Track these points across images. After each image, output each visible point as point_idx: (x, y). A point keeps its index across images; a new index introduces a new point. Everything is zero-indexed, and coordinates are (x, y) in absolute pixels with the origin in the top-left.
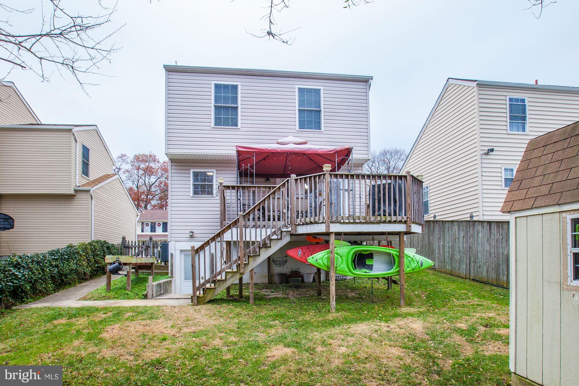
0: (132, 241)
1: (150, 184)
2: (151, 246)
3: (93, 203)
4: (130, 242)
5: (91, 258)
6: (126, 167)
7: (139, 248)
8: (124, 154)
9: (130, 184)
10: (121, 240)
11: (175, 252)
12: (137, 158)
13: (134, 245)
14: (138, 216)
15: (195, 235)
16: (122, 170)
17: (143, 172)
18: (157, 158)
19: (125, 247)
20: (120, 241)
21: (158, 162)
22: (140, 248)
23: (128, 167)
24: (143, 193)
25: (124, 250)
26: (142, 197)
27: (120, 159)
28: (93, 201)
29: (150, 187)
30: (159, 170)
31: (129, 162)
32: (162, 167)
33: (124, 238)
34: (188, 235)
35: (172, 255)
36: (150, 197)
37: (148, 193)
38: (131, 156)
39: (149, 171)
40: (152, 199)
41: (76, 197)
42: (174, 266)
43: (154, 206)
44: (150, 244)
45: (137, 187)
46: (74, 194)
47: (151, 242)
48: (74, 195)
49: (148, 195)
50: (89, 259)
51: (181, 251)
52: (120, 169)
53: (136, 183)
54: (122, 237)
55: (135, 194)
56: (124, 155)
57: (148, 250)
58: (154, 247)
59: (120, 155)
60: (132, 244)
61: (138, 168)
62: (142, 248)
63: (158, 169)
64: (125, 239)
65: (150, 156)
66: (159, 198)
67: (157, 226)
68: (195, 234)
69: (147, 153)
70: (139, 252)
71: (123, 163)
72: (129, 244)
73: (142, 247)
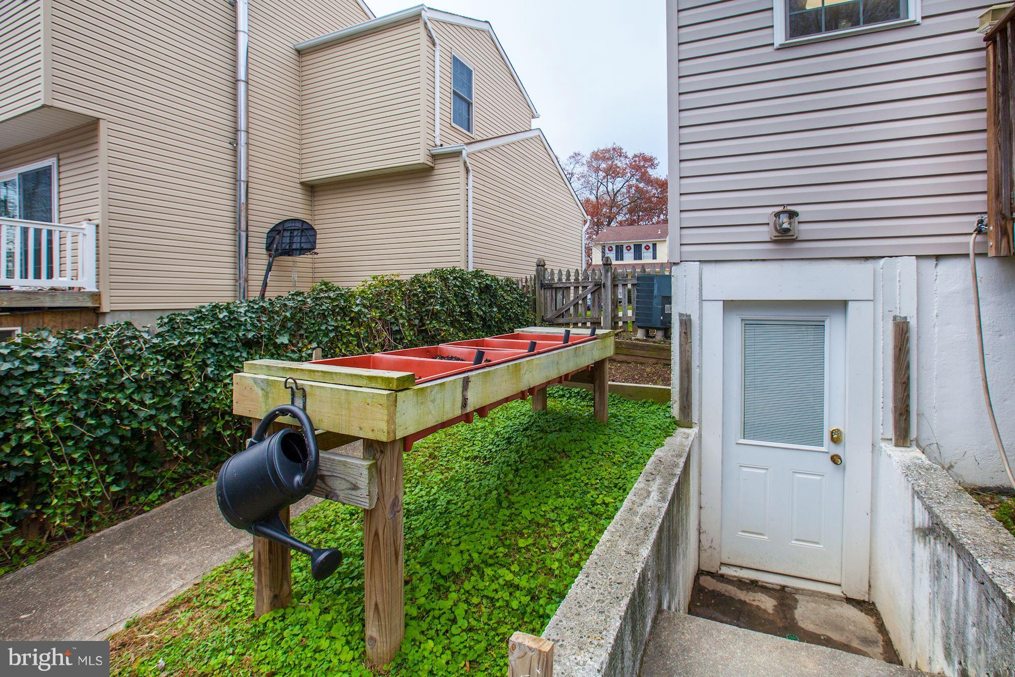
0: (560, 271)
1: (615, 191)
2: (609, 283)
3: (471, 183)
4: (556, 272)
5: (403, 325)
6: (579, 170)
7: (576, 288)
8: (577, 152)
9: (586, 195)
10: (534, 269)
11: (701, 308)
12: (596, 156)
13: (564, 281)
14: (585, 222)
15: (804, 231)
16: (576, 176)
17: (604, 174)
18: (624, 151)
19: (543, 286)
20: (532, 272)
21: (626, 157)
22: (580, 288)
23: (585, 169)
24: (605, 203)
25: (540, 295)
26: (604, 210)
27: (573, 160)
28: (471, 177)
29: (615, 195)
30: (628, 170)
31: (585, 162)
32: (631, 164)
33: (541, 265)
34: (766, 233)
35: (686, 323)
36: (614, 210)
37: (612, 203)
38: (587, 154)
39: (612, 172)
40: (618, 213)
41: (436, 172)
42: (695, 371)
43: (621, 223)
44: (606, 277)
45: (597, 198)
46: (430, 164)
47: (607, 271)
48: (432, 168)
49: (611, 207)
50: (395, 328)
51: (730, 306)
52: (572, 174)
53: (594, 192)
54: (536, 260)
55: (594, 206)
56: (577, 154)
57: (601, 293)
58: (615, 286)
59: (572, 154)
60: (560, 279)
61: (597, 170)
62: (584, 288)
63: (626, 168)
64: (543, 266)
65: (614, 149)
66: (628, 210)
67: (625, 251)
68: (803, 227)
69: (610, 146)
70: (576, 298)
71: (577, 165)
72: (553, 279)
73: (585, 285)
